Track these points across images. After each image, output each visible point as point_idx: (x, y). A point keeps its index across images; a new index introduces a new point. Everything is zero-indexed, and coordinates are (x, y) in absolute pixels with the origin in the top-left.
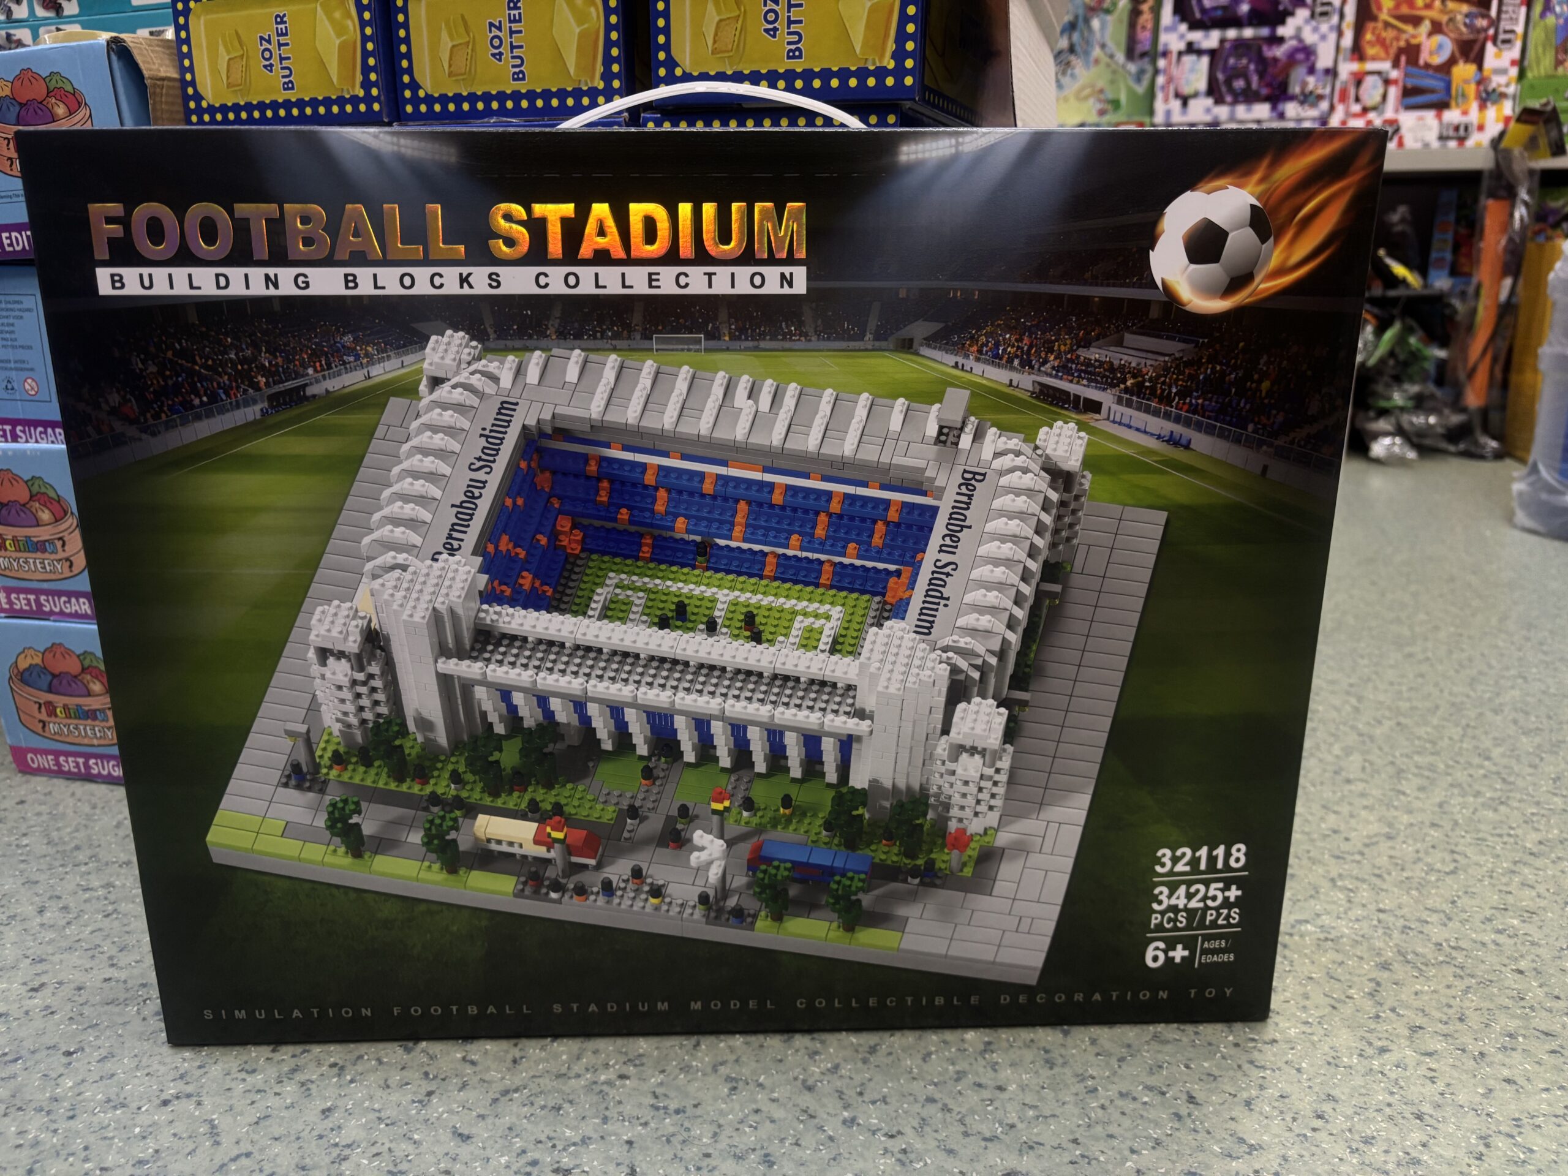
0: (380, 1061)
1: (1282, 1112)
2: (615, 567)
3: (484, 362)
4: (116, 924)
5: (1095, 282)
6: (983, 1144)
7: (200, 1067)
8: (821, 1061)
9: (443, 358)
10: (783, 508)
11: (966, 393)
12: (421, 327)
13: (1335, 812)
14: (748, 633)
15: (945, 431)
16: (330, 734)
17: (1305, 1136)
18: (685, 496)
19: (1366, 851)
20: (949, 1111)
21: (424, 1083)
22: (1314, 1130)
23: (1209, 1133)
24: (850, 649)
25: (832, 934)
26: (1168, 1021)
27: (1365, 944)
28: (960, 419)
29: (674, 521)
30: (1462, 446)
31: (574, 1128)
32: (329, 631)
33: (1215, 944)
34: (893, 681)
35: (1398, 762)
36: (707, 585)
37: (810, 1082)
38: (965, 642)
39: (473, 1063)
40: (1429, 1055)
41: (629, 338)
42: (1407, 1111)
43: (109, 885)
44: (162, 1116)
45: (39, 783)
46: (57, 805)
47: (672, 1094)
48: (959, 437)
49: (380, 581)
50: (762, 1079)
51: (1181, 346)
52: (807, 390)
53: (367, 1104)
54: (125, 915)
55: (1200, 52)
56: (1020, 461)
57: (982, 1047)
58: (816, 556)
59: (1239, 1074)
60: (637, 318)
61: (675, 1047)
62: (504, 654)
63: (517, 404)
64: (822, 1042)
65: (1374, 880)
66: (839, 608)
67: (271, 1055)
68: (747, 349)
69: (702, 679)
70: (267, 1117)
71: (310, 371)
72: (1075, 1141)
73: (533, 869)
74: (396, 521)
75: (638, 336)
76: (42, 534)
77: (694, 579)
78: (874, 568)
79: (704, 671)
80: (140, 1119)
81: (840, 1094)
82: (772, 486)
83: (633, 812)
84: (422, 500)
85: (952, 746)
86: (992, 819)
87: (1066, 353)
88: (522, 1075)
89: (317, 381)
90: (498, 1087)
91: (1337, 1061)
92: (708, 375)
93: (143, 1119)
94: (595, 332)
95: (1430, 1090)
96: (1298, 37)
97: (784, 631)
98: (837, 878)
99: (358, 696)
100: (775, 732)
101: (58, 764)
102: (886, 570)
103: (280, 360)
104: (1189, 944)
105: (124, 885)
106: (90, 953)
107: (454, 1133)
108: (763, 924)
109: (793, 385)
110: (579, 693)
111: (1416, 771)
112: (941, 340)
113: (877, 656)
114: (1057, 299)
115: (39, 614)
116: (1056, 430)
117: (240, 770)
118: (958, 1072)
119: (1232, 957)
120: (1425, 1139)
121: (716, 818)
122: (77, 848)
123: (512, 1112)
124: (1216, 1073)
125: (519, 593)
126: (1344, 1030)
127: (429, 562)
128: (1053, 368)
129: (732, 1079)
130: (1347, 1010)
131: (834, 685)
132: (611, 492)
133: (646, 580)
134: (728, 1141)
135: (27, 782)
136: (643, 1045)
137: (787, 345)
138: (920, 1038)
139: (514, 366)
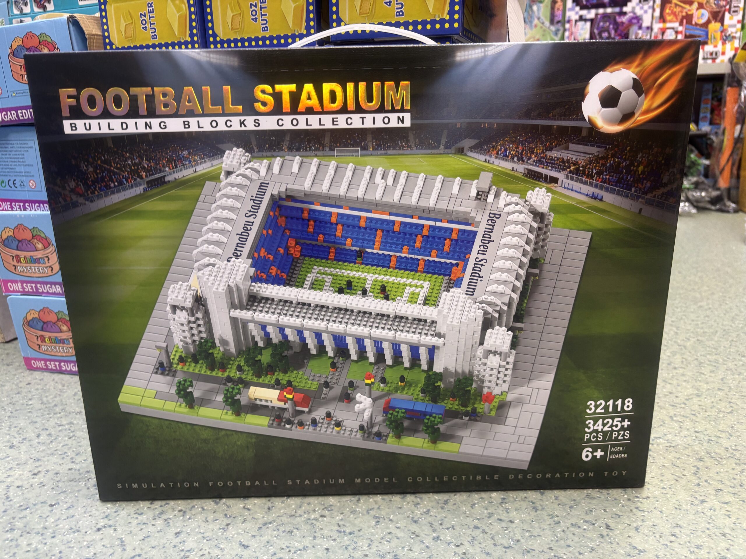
0: (203, 509)
1: (654, 533)
2: (317, 264)
3: (252, 163)
4: (74, 442)
5: (554, 118)
6: (504, 550)
7: (115, 512)
8: (421, 508)
9: (232, 162)
10: (399, 233)
11: (491, 174)
12: (221, 146)
13: (670, 383)
14: (382, 296)
15: (480, 193)
16: (178, 348)
17: (667, 545)
18: (351, 228)
19: (687, 402)
20: (486, 533)
21: (225, 519)
22: (671, 542)
23: (618, 544)
24: (433, 303)
25: (425, 445)
26: (593, 488)
27: (690, 449)
28: (488, 187)
29: (346, 240)
30: (718, 207)
31: (300, 542)
32: (177, 297)
33: (617, 449)
34: (455, 318)
35: (699, 359)
36: (362, 272)
37: (416, 519)
38: (491, 299)
39: (249, 509)
40: (727, 503)
41: (323, 150)
42: (718, 532)
43: (71, 423)
44: (98, 536)
45: (37, 374)
46: (46, 385)
47: (347, 525)
48: (487, 196)
49: (202, 272)
50: (391, 517)
51: (598, 149)
52: (411, 174)
53: (197, 530)
54: (78, 438)
55: (586, 20)
56: (518, 208)
57: (500, 501)
58: (416, 257)
59: (631, 514)
60: (327, 140)
61: (348, 501)
62: (263, 307)
63: (268, 184)
64: (421, 499)
65: (692, 416)
66: (428, 282)
67: (150, 506)
68: (381, 155)
69: (360, 318)
70: (149, 536)
71: (167, 169)
72: (551, 549)
73: (278, 413)
74: (210, 242)
75: (327, 149)
76: (38, 255)
77: (356, 269)
78: (445, 262)
79: (361, 315)
80: (86, 539)
81: (431, 525)
82: (394, 222)
83: (326, 385)
84: (222, 232)
85: (484, 350)
86: (505, 387)
87: (540, 154)
88: (273, 516)
89: (170, 174)
90: (261, 521)
91: (680, 507)
92: (362, 168)
93: (88, 538)
94: (306, 148)
95: (728, 521)
96: (633, 12)
97: (400, 294)
98: (428, 417)
99: (192, 328)
100: (396, 344)
101: (46, 365)
102: (451, 263)
103: (152, 164)
104: (604, 449)
105: (78, 423)
106: (62, 456)
107: (240, 544)
108: (392, 440)
109: (404, 172)
110: (299, 326)
111: (709, 363)
112: (478, 148)
113: (446, 306)
114: (535, 127)
115: (37, 293)
116: (535, 192)
117: (134, 366)
118: (489, 513)
119: (626, 455)
120: (728, 546)
121: (367, 387)
122: (56, 405)
123: (269, 534)
124: (620, 514)
125: (270, 277)
126: (683, 492)
127: (226, 262)
128: (534, 161)
129: (377, 517)
130: (683, 481)
131: (425, 321)
132: (315, 226)
133: (332, 269)
134: (376, 548)
135: (32, 374)
136: (332, 500)
137: (401, 152)
138: (469, 496)
139: (267, 165)
